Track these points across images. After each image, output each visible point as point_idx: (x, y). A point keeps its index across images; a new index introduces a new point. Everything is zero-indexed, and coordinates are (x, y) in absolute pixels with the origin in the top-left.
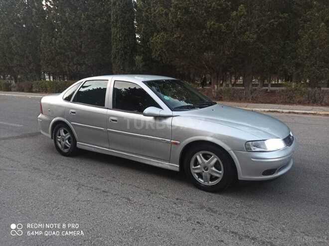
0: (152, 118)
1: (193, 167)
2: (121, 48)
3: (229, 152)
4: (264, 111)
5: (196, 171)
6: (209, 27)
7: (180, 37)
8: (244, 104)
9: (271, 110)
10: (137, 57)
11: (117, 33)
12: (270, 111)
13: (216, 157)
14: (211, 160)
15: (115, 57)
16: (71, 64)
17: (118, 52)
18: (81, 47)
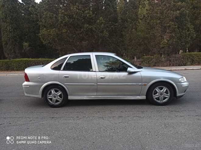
1: (154, 95)
3: (173, 84)
13: (166, 88)
14: (164, 90)
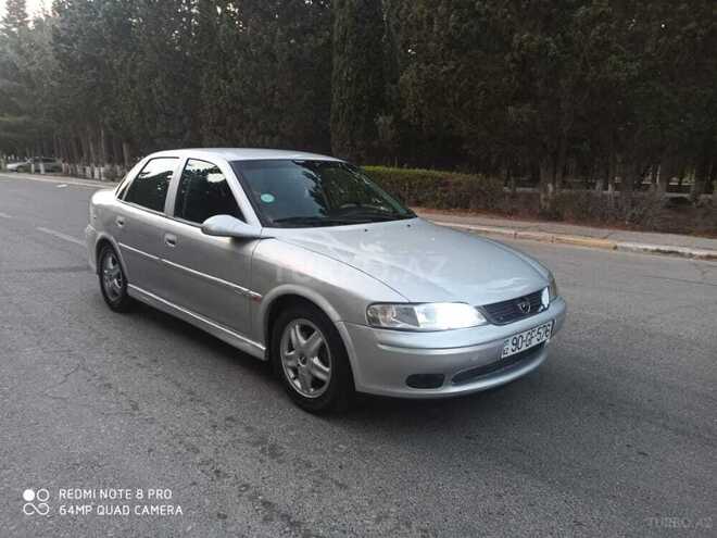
0: (227, 240)
1: (286, 354)
2: (349, 98)
3: (336, 324)
4: (646, 250)
5: (290, 363)
6: (517, 46)
7: (454, 71)
8: (601, 231)
9: (662, 248)
10: (381, 119)
11: (344, 65)
12: (658, 251)
13: (321, 333)
14: (313, 341)
15: (337, 120)
16: (253, 132)
17: (344, 106)
18: (273, 95)
